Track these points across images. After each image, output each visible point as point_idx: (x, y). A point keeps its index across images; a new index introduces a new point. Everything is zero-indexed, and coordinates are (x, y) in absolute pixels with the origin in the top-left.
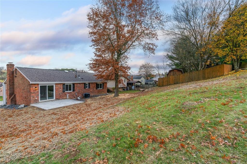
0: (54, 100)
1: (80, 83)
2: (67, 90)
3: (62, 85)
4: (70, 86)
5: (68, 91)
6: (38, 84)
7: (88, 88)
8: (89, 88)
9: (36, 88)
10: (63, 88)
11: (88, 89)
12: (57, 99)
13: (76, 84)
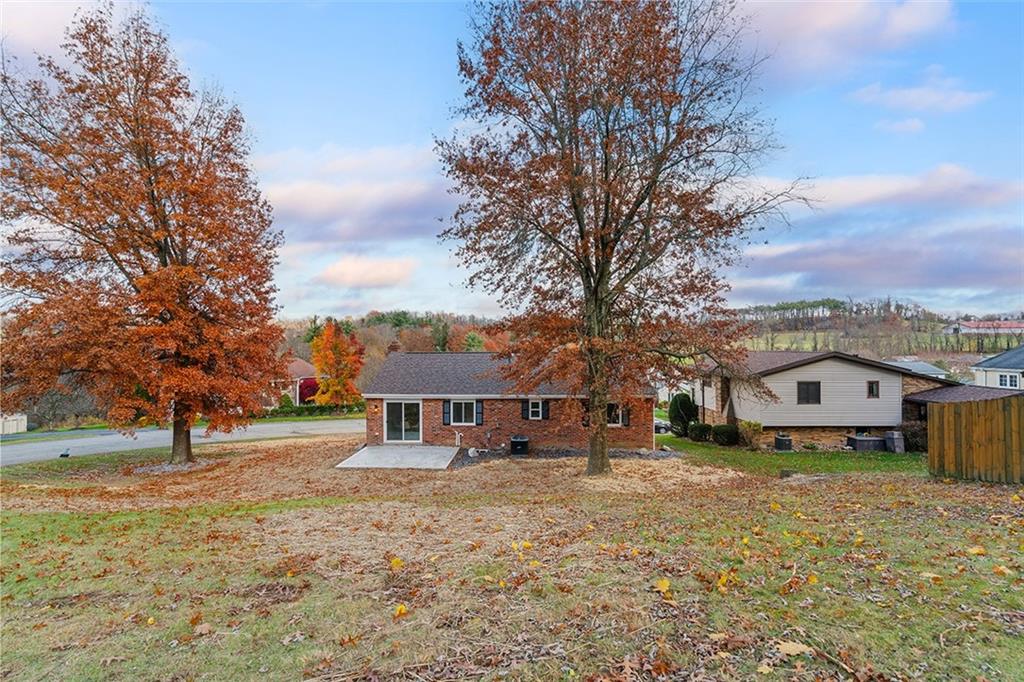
0: (417, 445)
1: (502, 400)
2: (458, 419)
3: (441, 403)
4: (469, 406)
5: (461, 421)
6: (382, 400)
7: (540, 418)
8: (543, 418)
9: (376, 407)
10: (444, 413)
11: (539, 421)
12: (426, 442)
13: (489, 403)
